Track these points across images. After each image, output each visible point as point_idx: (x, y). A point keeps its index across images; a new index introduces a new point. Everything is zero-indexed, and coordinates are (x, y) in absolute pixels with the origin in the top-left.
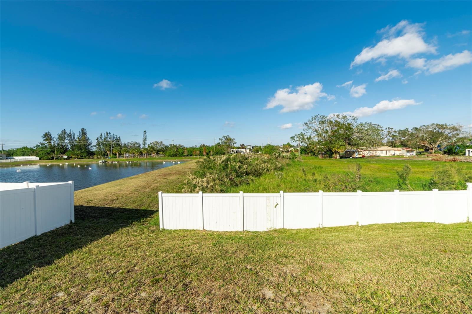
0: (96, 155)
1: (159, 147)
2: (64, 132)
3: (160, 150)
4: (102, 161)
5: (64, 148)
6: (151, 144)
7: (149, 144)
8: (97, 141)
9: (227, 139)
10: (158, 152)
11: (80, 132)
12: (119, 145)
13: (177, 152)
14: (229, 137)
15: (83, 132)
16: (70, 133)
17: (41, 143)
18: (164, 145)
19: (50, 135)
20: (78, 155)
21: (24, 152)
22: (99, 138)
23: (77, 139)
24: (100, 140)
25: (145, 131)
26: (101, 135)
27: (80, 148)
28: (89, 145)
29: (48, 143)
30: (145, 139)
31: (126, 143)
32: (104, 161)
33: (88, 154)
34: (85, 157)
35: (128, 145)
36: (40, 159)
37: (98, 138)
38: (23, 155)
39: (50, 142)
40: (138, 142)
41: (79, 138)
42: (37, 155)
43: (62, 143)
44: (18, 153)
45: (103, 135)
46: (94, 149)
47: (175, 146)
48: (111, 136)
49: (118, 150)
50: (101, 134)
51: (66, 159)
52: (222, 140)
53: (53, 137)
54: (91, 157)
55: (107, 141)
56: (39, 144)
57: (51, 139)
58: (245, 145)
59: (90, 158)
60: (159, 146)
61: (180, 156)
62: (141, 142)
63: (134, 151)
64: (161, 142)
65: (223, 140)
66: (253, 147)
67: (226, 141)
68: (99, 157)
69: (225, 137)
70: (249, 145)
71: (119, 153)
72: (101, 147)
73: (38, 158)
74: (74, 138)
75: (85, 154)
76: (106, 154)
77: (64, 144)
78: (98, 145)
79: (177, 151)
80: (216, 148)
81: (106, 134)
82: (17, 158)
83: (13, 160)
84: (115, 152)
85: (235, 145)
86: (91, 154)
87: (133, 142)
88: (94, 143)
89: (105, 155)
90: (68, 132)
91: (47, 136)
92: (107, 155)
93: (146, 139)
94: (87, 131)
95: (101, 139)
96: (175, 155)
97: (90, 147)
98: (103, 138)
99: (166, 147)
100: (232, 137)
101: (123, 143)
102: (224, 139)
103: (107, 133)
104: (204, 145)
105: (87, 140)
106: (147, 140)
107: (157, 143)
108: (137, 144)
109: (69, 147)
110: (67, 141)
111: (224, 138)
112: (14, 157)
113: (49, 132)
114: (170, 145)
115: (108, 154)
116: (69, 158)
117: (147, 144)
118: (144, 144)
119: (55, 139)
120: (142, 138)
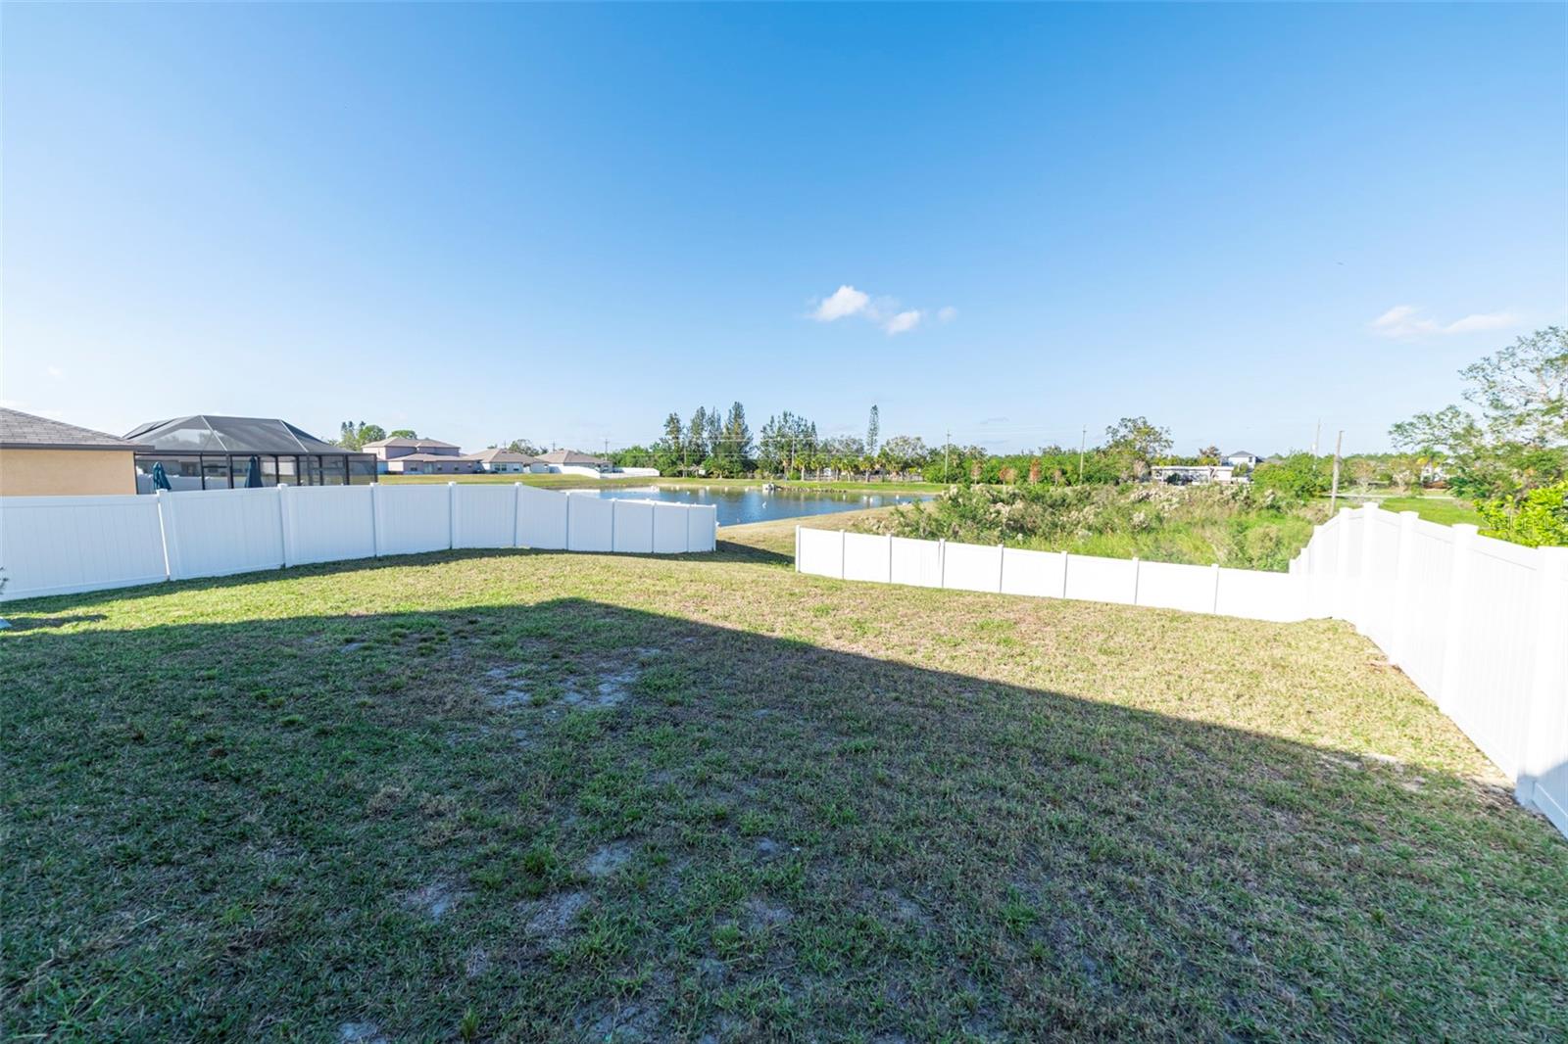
0: (758, 471)
1: (910, 454)
2: (702, 413)
3: (912, 461)
4: (771, 486)
5: (700, 451)
6: (888, 443)
7: (885, 443)
8: (762, 434)
9: (1136, 429)
10: (905, 466)
11: (731, 411)
12: (810, 445)
13: (957, 471)
14: (1145, 423)
15: (738, 412)
16: (713, 416)
17: (661, 439)
18: (924, 447)
19: (678, 422)
20: (725, 469)
21: (638, 458)
22: (768, 428)
23: (724, 430)
24: (770, 434)
25: (875, 408)
26: (772, 422)
27: (729, 452)
28: (747, 444)
29: (673, 438)
30: (874, 431)
31: (829, 442)
33: (744, 467)
34: (738, 472)
35: (833, 445)
36: (661, 475)
37: (765, 428)
38: (635, 466)
39: (678, 438)
40: (857, 439)
41: (728, 429)
42: (655, 466)
43: (698, 438)
44: (628, 459)
45: (776, 420)
46: (755, 455)
47: (953, 451)
48: (793, 421)
49: (804, 459)
50: (772, 418)
51: (704, 477)
52: (1115, 432)
53: (682, 425)
54: (750, 475)
55: (783, 436)
56: (659, 442)
57: (679, 430)
58: (1224, 452)
59: (746, 477)
60: (910, 450)
62: (865, 440)
64: (919, 439)
65: (1120, 434)
66: (1258, 461)
67: (1131, 437)
68: (765, 474)
69: (1129, 424)
70: (1242, 454)
71: (806, 466)
72: (771, 449)
73: (657, 473)
74: (719, 426)
75: (738, 467)
76: (780, 467)
77: (700, 442)
78: (766, 444)
79: (960, 466)
81: (782, 417)
82: (630, 472)
83: (622, 476)
84: (799, 465)
85: (1168, 452)
86: (749, 467)
87: (844, 439)
88: (757, 439)
89: (778, 471)
90: (708, 412)
91: (673, 423)
92: (782, 471)
93: (876, 428)
94: (746, 411)
95: (772, 429)
96: (952, 478)
97: (747, 449)
98: (776, 425)
99: (934, 452)
100: (1155, 423)
101: (820, 440)
102: (1123, 431)
103: (785, 415)
105: (743, 432)
106: (880, 433)
107: (906, 440)
108: (854, 442)
109: (709, 448)
110: (705, 435)
111: (1126, 426)
112: (624, 469)
113: (676, 415)
115: (783, 468)
116: (708, 475)
117: (879, 444)
118: (872, 444)
119: (685, 431)
120: (867, 426)
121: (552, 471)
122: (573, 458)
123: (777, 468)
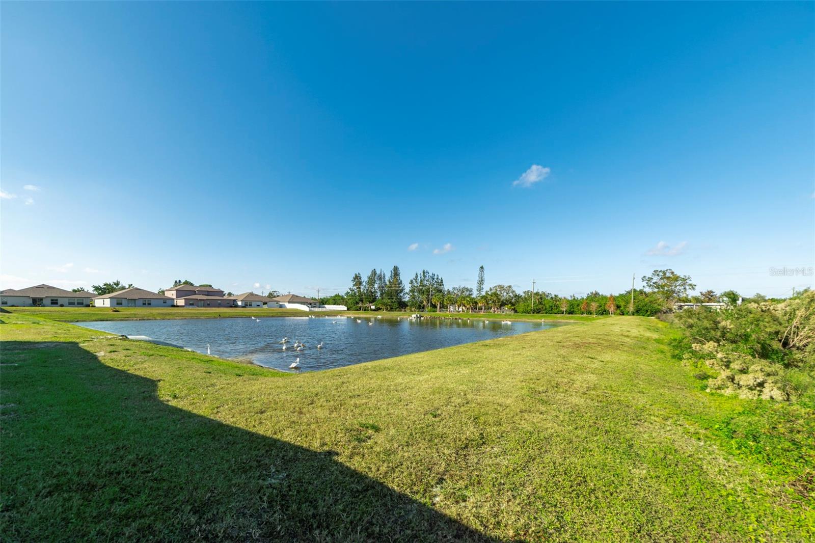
0: (408, 307)
1: (504, 296)
2: (374, 272)
3: (507, 301)
4: (417, 316)
5: (373, 296)
6: (491, 289)
7: (488, 289)
8: (410, 285)
9: (664, 277)
11: (391, 271)
12: (440, 291)
13: (540, 306)
15: (396, 272)
16: (381, 275)
17: (350, 289)
18: (513, 292)
19: (360, 278)
20: (387, 305)
21: (336, 300)
22: (414, 281)
23: (388, 283)
24: (416, 284)
25: (482, 267)
26: (417, 276)
27: (390, 295)
28: (401, 291)
29: (357, 288)
30: (481, 282)
31: (451, 289)
32: (418, 315)
33: (400, 305)
34: (396, 309)
35: (453, 292)
36: (348, 309)
37: (412, 282)
38: (335, 304)
39: (360, 288)
40: (469, 288)
41: (390, 282)
42: (345, 304)
43: (371, 288)
44: (331, 301)
45: (419, 276)
46: (407, 298)
47: (536, 294)
48: (429, 276)
49: (439, 299)
50: (417, 274)
51: (374, 310)
52: (649, 279)
53: (362, 280)
54: (403, 310)
55: (424, 286)
57: (361, 283)
59: (401, 311)
60: (505, 294)
61: (546, 313)
63: (464, 300)
64: (510, 287)
67: (661, 282)
68: (413, 309)
71: (440, 303)
72: (416, 294)
73: (345, 308)
74: (384, 281)
75: (396, 305)
76: (422, 305)
77: (373, 290)
78: (412, 291)
79: (541, 303)
80: (634, 299)
81: (422, 274)
82: (329, 307)
83: (324, 309)
84: (435, 302)
85: (691, 294)
86: (402, 305)
87: (461, 288)
88: (407, 288)
89: (421, 308)
90: (378, 272)
91: (357, 279)
92: (423, 308)
93: (482, 280)
94: (400, 270)
95: (416, 282)
96: (538, 311)
97: (402, 294)
98: (419, 280)
99: (518, 297)
101: (446, 289)
103: (424, 273)
105: (399, 284)
106: (485, 283)
107: (501, 287)
108: (467, 290)
109: (378, 294)
110: (376, 286)
112: (326, 306)
113: (359, 274)
114: (525, 293)
115: (424, 305)
116: (377, 309)
117: (484, 290)
118: (480, 290)
119: (364, 284)
120: (477, 279)
122: (295, 299)
123: (420, 306)
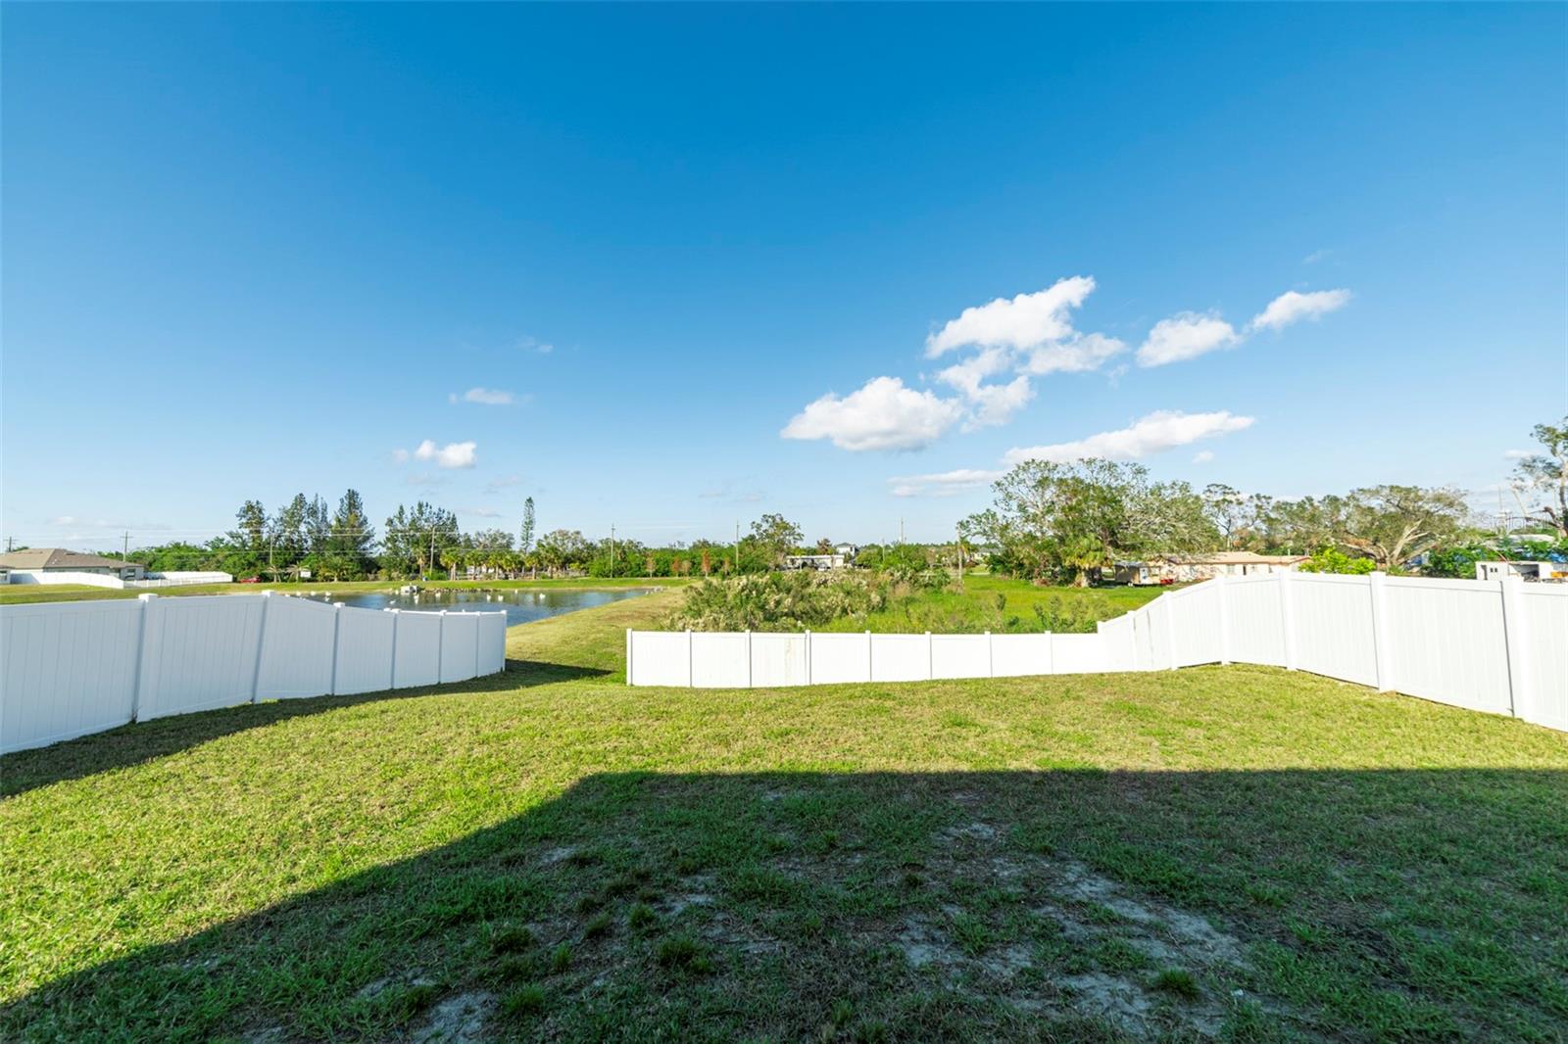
0: (384, 571)
1: (569, 548)
2: (300, 500)
3: (573, 556)
5: (294, 548)
6: (546, 537)
7: (542, 537)
8: (388, 528)
9: (774, 524)
10: (566, 562)
11: (342, 501)
12: (452, 540)
13: (624, 564)
14: (782, 519)
15: (352, 501)
16: (315, 505)
17: (232, 535)
18: (583, 542)
19: (260, 511)
20: (341, 570)
21: (185, 558)
22: (396, 521)
23: (334, 523)
24: (399, 527)
25: (530, 500)
26: (402, 513)
27: (340, 547)
28: (366, 539)
29: (251, 532)
30: (529, 524)
31: (473, 536)
33: (362, 567)
34: (355, 574)
35: (477, 540)
36: (235, 580)
37: (390, 522)
38: (181, 568)
39: (258, 532)
40: (506, 533)
41: (339, 521)
42: (221, 569)
43: (292, 533)
44: (170, 561)
45: (407, 511)
46: (377, 551)
47: (617, 545)
48: (430, 513)
49: (455, 555)
50: (401, 508)
51: (308, 580)
52: (759, 527)
53: (266, 516)
54: (371, 576)
55: (418, 530)
56: (225, 537)
57: (261, 522)
58: (833, 543)
59: (366, 579)
60: (570, 544)
61: (632, 576)
62: (517, 534)
64: (578, 533)
65: (763, 528)
66: (856, 550)
67: (771, 531)
68: (394, 574)
69: (770, 520)
70: (845, 545)
71: (457, 564)
72: (402, 545)
73: (226, 578)
74: (324, 518)
75: (353, 567)
76: (414, 566)
77: (295, 537)
78: (392, 539)
79: (624, 560)
80: (740, 552)
81: (416, 508)
84: (442, 561)
85: (801, 544)
86: (369, 567)
87: (492, 532)
88: (381, 533)
89: (412, 570)
90: (310, 500)
91: (253, 514)
92: (417, 571)
93: (531, 522)
94: (363, 498)
95: (401, 522)
96: (618, 573)
97: (368, 545)
98: (408, 518)
99: (591, 547)
100: (789, 520)
101: (462, 533)
102: (765, 526)
103: (419, 505)
104: (705, 544)
105: (361, 524)
106: (536, 526)
107: (564, 534)
108: (504, 537)
109: (310, 544)
110: (303, 528)
111: (767, 521)
112: (163, 573)
113: (258, 503)
114: (601, 542)
115: (418, 566)
116: (315, 578)
117: (535, 539)
118: (527, 538)
119: (271, 523)
120: (522, 519)
121: (15, 580)
122: (61, 560)
123: (409, 568)
